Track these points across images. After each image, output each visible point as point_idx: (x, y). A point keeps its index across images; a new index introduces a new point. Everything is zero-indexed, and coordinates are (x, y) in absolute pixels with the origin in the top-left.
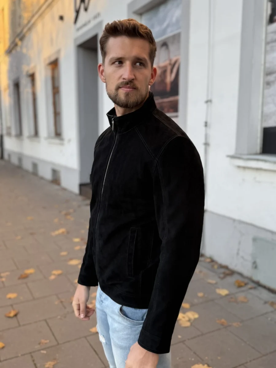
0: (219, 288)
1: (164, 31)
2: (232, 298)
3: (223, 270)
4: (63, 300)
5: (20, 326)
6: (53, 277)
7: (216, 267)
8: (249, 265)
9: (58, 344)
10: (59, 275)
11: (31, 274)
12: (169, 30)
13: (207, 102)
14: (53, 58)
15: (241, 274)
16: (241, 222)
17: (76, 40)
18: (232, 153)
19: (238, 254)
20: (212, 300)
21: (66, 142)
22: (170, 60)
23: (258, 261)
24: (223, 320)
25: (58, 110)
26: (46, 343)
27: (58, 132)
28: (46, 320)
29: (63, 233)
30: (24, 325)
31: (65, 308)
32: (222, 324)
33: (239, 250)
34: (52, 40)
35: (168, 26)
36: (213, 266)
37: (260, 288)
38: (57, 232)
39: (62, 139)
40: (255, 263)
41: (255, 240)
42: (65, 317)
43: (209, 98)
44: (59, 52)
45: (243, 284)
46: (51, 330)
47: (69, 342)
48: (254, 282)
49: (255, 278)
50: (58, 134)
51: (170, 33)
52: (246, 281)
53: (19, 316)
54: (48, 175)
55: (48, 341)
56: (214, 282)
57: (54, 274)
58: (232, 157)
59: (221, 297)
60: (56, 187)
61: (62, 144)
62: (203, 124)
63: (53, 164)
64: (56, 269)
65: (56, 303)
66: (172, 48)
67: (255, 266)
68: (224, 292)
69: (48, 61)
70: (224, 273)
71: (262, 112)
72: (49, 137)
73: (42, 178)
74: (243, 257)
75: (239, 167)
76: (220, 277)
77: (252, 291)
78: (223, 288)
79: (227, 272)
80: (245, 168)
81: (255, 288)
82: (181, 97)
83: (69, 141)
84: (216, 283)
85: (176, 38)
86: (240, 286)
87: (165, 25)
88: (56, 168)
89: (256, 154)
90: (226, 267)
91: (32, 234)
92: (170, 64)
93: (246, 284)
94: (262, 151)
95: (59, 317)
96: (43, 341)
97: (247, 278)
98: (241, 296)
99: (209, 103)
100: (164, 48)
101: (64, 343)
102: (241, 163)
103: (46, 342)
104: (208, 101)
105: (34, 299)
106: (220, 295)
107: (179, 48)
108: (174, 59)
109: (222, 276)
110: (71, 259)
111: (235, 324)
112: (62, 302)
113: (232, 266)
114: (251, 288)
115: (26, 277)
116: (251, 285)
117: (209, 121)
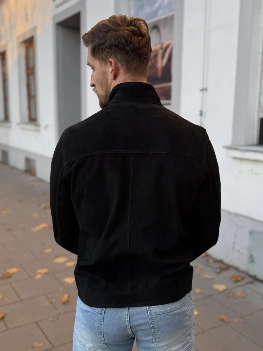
0: (215, 283)
1: (155, 13)
2: (230, 293)
3: (218, 265)
4: (53, 300)
5: (8, 329)
6: (39, 276)
7: (211, 261)
8: (246, 259)
9: (53, 347)
10: (46, 274)
11: (14, 273)
12: (161, 12)
13: (202, 90)
14: (28, 36)
15: (236, 269)
16: (237, 215)
17: (54, 17)
18: (229, 143)
19: (234, 248)
20: (210, 296)
21: (42, 128)
22: (162, 44)
23: (255, 255)
24: (223, 316)
25: (32, 93)
26: (39, 347)
27: (33, 116)
28: (36, 323)
29: (45, 228)
30: (13, 328)
31: (56, 309)
32: (222, 320)
33: (234, 243)
34: (27, 16)
35: (159, 8)
36: (208, 261)
37: (257, 283)
38: (38, 228)
39: (38, 125)
40: (251, 256)
41: (251, 233)
42: (57, 318)
43: (205, 87)
44: (35, 29)
45: (240, 279)
46: (43, 333)
47: (64, 344)
48: (250, 276)
49: (252, 272)
50: (33, 119)
51: (161, 16)
52: (243, 275)
53: (6, 319)
54: (21, 165)
55: (42, 344)
56: (210, 277)
57: (40, 273)
58: (229, 148)
59: (220, 293)
60: (31, 178)
61: (38, 131)
62: (198, 113)
63: (26, 152)
64: (43, 267)
65: (46, 304)
66: (163, 31)
67: (252, 259)
68: (221, 287)
69: (21, 39)
70: (220, 268)
71: (259, 102)
72: (22, 122)
73: (13, 168)
74: (239, 251)
75: (235, 158)
76: (216, 272)
77: (249, 286)
78: (221, 283)
79: (223, 266)
80: (241, 159)
81: (252, 283)
82: (174, 84)
83: (47, 127)
84: (213, 279)
85: (169, 21)
86: (237, 281)
87: (156, 6)
88: (31, 157)
89: (253, 145)
90: (221, 262)
91: (9, 230)
92: (162, 48)
93: (243, 279)
94: (258, 142)
95: (51, 319)
96: (36, 344)
97: (243, 272)
98: (239, 291)
99: (204, 92)
100: (155, 31)
101: (59, 346)
102: (238, 154)
103: (39, 345)
104: (204, 90)
105: (21, 300)
106: (217, 290)
107: (171, 32)
108: (166, 43)
109: (218, 270)
110: (57, 257)
111: (235, 320)
112: (52, 303)
113: (227, 260)
114: (248, 283)
115: (8, 276)
116: (248, 279)
117: (204, 111)
